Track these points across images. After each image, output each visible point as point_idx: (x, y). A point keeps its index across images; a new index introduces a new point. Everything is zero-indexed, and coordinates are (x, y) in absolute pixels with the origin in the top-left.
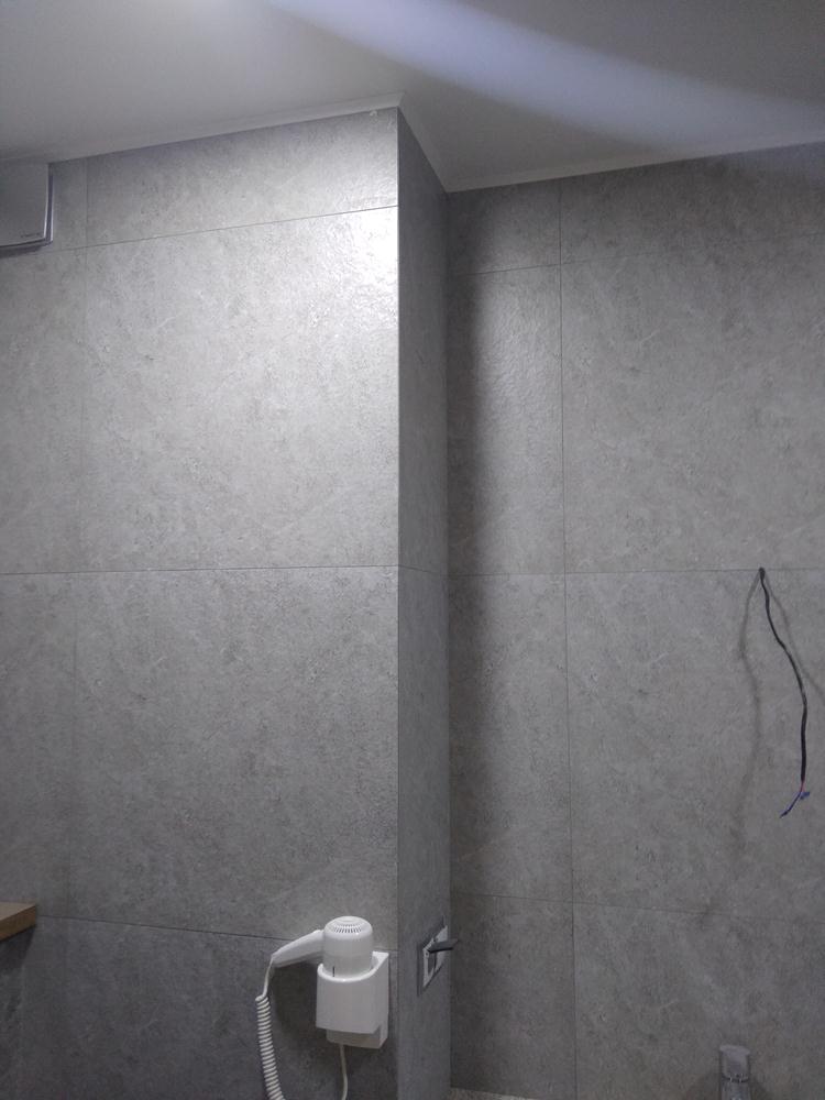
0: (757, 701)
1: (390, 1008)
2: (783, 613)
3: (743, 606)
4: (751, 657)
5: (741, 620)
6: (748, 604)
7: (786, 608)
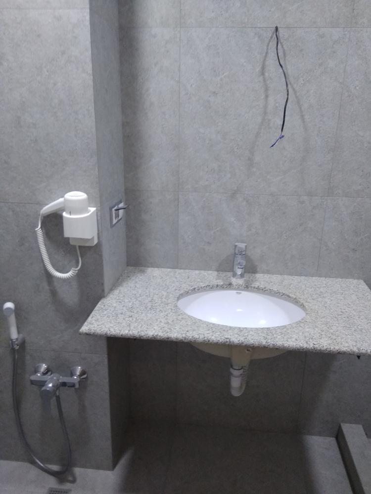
0: (267, 97)
1: (98, 231)
2: (284, 51)
3: (265, 47)
4: (267, 74)
5: (264, 54)
6: (268, 46)
7: (286, 49)
